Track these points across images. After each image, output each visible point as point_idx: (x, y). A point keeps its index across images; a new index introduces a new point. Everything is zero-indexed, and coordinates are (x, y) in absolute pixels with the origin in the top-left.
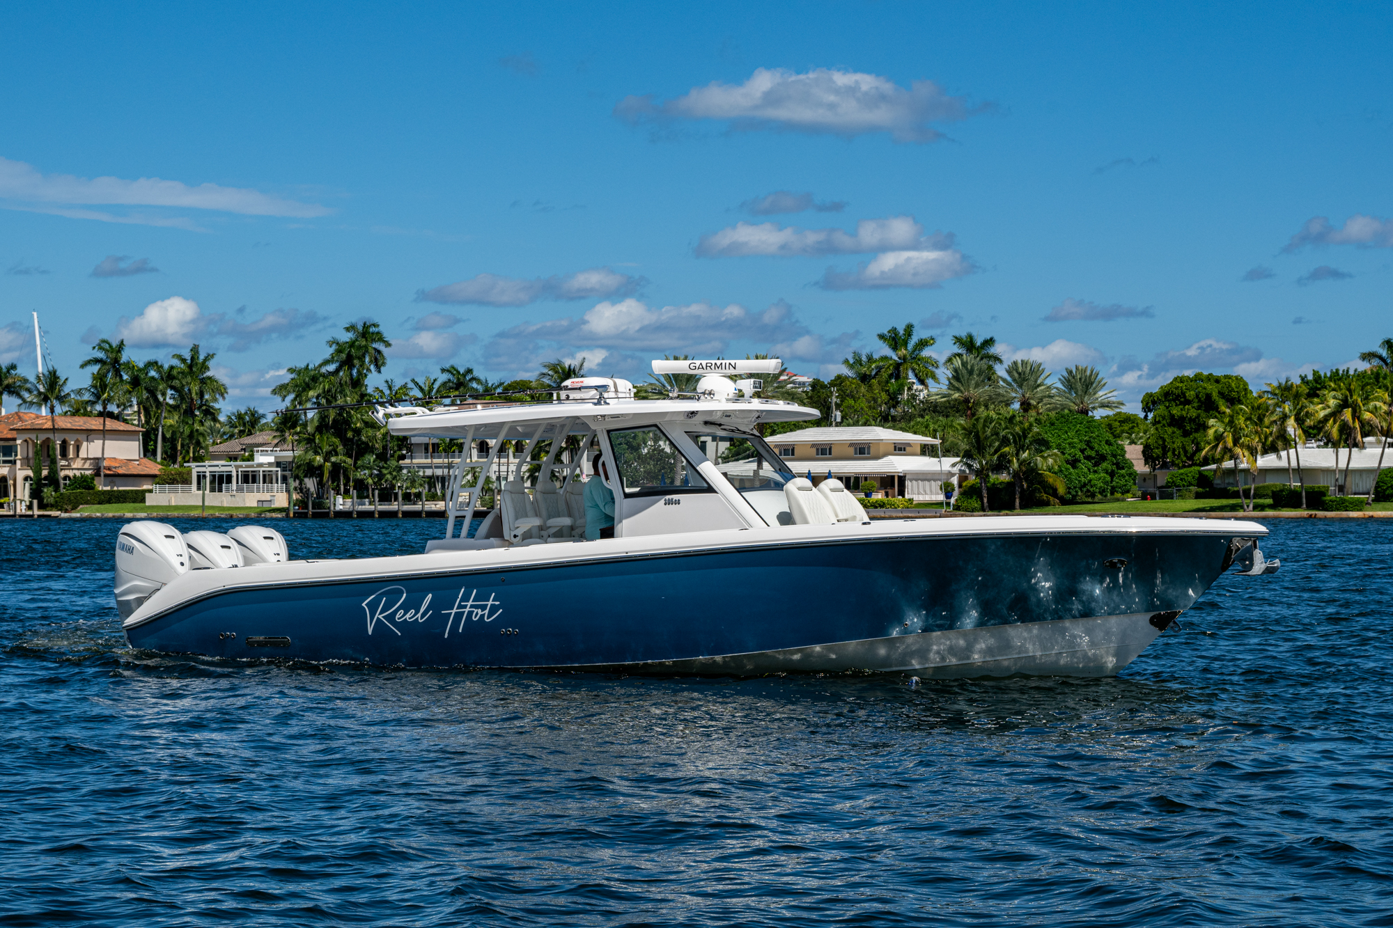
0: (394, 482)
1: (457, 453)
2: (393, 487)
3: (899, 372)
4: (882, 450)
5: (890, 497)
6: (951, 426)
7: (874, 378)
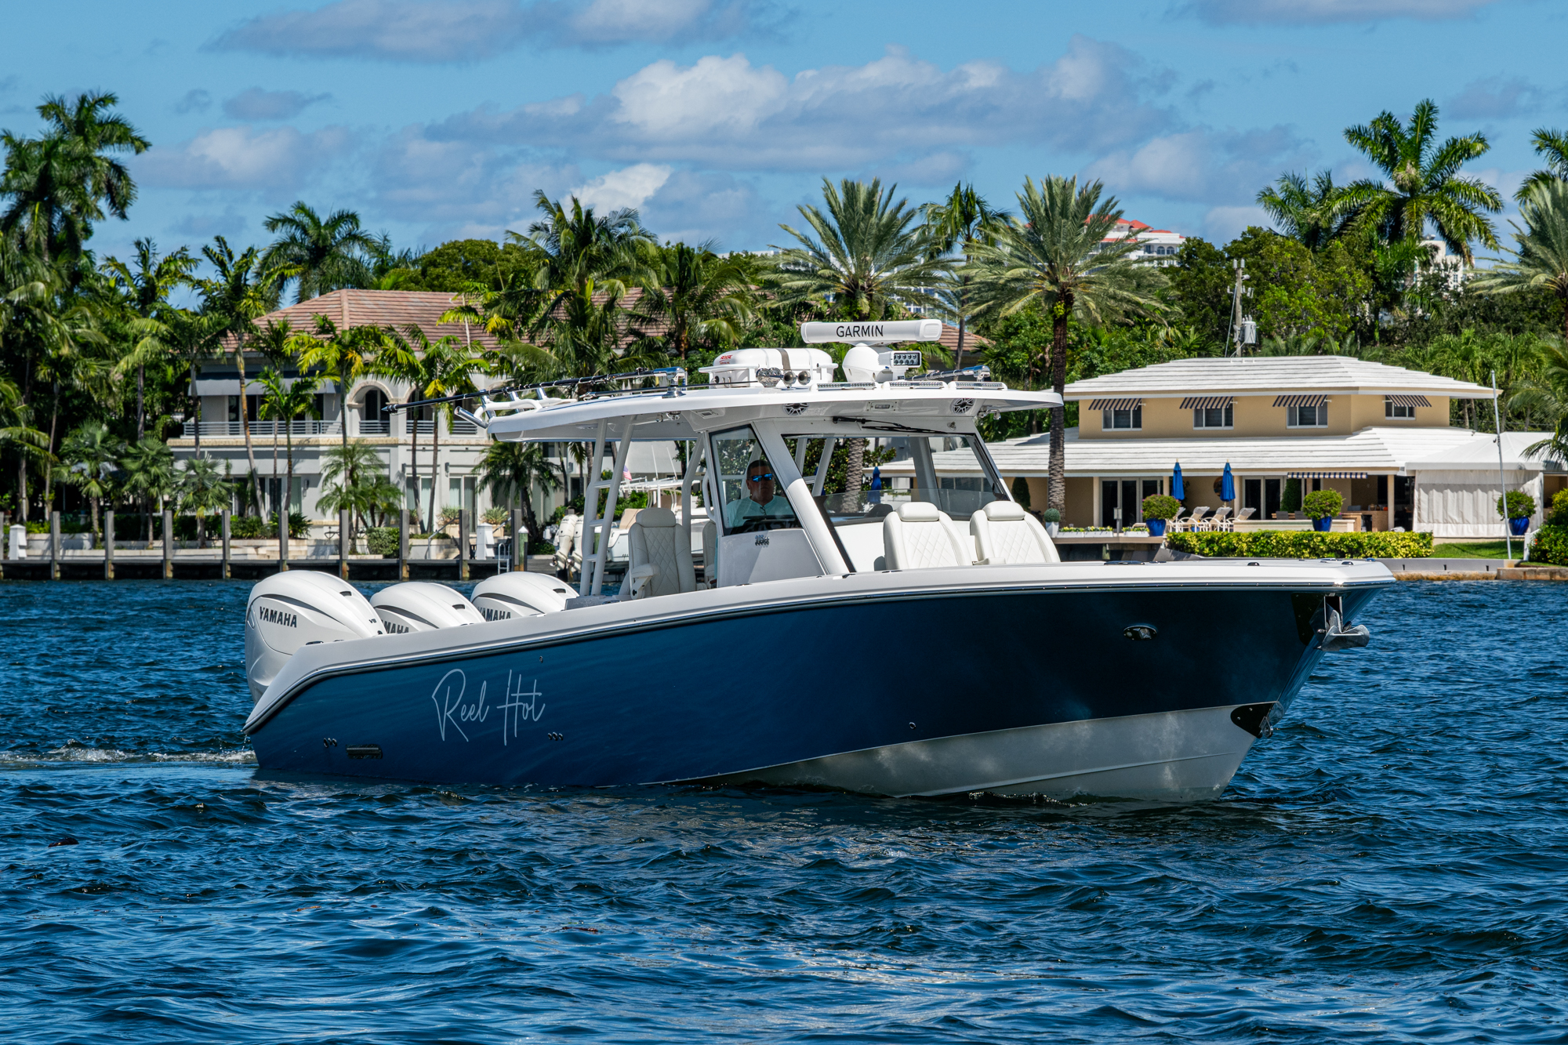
0: (154, 491)
1: (309, 421)
2: (152, 503)
3: (1399, 222)
4: (1356, 414)
5: (1375, 531)
6: (1526, 355)
7: (1339, 235)
